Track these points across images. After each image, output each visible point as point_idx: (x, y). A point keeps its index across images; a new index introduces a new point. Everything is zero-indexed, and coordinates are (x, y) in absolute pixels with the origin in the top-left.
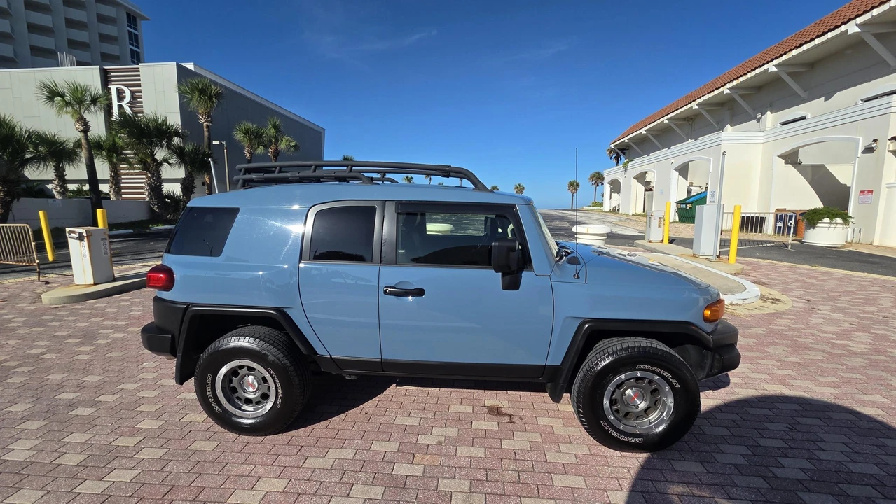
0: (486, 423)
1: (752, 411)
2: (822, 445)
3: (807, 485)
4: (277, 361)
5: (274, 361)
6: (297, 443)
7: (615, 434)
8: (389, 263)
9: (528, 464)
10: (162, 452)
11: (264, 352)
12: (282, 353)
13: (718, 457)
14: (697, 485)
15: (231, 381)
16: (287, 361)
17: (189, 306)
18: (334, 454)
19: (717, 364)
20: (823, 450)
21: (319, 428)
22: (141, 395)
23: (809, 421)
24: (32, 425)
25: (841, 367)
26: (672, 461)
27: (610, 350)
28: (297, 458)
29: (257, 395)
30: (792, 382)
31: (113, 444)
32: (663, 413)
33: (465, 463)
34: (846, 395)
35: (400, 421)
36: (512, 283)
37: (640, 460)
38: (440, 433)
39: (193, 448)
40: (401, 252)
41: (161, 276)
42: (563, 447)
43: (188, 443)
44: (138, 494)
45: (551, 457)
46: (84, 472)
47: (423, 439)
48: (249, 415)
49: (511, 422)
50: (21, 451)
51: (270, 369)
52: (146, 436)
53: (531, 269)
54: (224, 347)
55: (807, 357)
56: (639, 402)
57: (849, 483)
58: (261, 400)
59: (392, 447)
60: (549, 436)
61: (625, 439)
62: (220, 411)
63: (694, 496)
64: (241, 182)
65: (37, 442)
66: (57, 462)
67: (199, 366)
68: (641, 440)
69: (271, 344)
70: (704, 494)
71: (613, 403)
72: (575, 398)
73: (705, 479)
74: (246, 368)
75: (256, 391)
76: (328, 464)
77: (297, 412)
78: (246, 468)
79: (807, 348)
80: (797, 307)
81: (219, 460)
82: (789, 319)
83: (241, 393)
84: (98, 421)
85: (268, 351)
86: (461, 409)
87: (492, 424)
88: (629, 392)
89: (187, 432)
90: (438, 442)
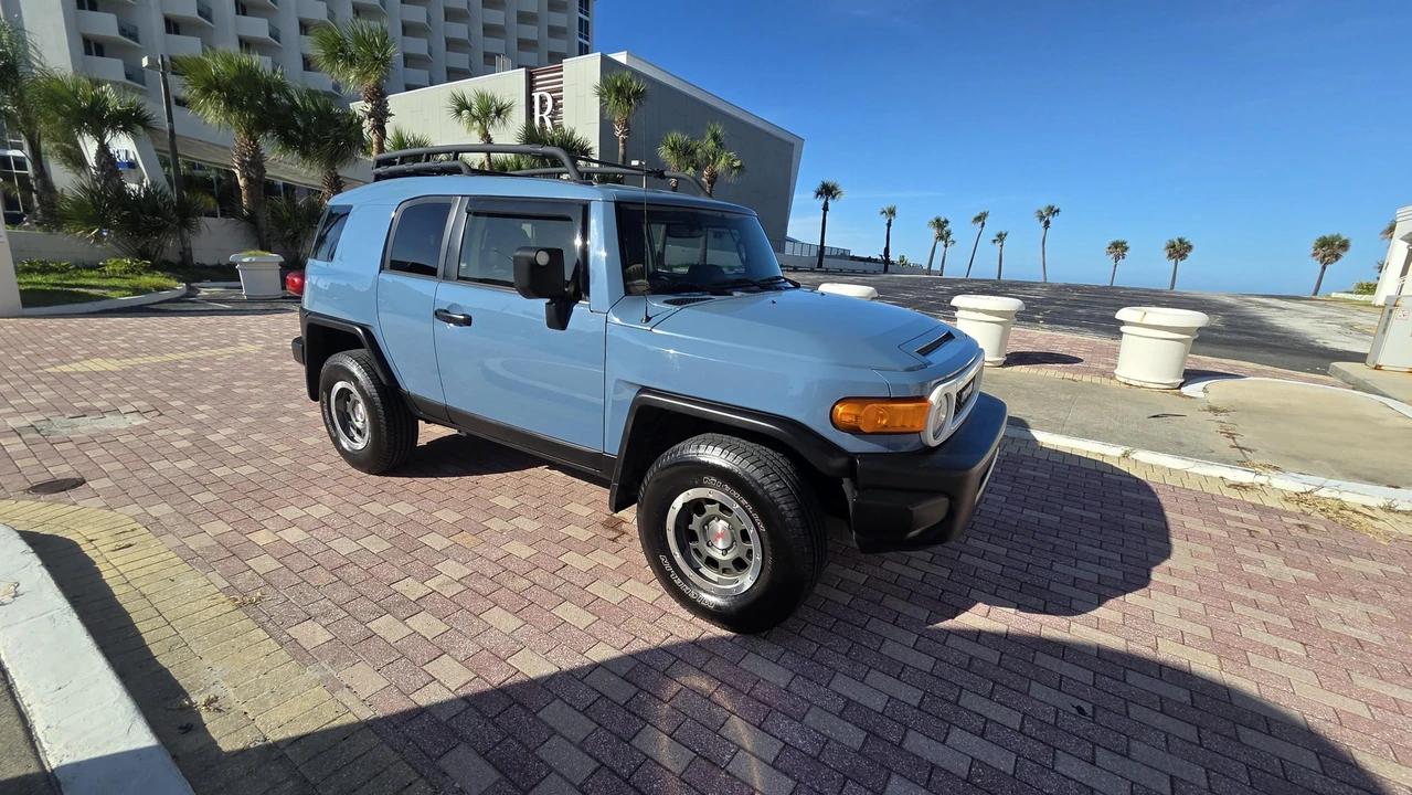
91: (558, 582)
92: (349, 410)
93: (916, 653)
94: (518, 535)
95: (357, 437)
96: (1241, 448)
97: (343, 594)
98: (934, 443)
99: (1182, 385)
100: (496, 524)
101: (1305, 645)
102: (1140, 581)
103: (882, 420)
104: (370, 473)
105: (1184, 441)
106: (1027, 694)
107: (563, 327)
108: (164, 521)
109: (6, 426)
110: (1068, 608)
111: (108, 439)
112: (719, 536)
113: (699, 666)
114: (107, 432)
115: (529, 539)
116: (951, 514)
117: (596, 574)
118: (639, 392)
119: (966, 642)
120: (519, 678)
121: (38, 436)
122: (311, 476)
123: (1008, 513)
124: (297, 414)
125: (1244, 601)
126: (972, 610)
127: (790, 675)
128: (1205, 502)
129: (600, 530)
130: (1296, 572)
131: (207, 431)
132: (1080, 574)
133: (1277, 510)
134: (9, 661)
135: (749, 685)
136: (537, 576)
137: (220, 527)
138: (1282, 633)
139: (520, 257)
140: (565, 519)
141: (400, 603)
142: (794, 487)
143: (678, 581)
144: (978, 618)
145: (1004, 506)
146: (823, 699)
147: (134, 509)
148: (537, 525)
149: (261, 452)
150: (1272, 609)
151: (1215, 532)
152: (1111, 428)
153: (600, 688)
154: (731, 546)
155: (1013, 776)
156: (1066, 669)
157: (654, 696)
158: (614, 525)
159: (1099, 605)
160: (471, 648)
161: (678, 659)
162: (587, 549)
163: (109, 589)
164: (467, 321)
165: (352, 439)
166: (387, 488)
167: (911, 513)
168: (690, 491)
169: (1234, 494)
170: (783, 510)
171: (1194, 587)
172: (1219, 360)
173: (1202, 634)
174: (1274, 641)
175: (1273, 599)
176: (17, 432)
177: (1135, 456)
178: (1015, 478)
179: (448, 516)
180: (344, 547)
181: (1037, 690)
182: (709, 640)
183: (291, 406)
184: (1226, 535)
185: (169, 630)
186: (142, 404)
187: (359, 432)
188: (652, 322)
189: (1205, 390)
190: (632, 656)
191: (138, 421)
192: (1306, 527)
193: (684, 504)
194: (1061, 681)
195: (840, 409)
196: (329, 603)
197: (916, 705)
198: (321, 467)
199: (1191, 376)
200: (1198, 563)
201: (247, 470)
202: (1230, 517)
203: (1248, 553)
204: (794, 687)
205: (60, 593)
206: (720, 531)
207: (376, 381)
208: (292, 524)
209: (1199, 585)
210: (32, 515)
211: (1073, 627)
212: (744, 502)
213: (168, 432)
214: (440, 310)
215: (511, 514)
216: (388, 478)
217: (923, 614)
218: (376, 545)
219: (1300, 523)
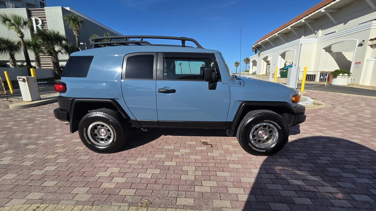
0: (202, 147)
1: (308, 142)
2: (336, 152)
3: (329, 165)
4: (113, 122)
5: (112, 122)
6: (123, 156)
7: (254, 149)
8: (160, 79)
9: (219, 161)
10: (66, 160)
11: (107, 118)
12: (116, 118)
13: (295, 157)
14: (286, 166)
15: (94, 131)
16: (118, 122)
17: (74, 99)
18: (139, 159)
19: (296, 120)
20: (336, 154)
21: (132, 150)
22: (56, 140)
23: (331, 144)
24: (10, 152)
25: (344, 126)
26: (277, 159)
27: (253, 115)
28: (124, 160)
29: (106, 137)
30: (325, 132)
31: (45, 157)
32: (274, 140)
33: (194, 161)
34: (346, 136)
35: (166, 147)
36: (213, 87)
37: (264, 159)
38: (182, 151)
39: (80, 158)
40: (165, 74)
41: (61, 86)
42: (233, 155)
43: (77, 157)
44: (57, 174)
45: (228, 158)
46: (34, 167)
47: (175, 153)
48: (103, 145)
49: (212, 147)
50: (6, 161)
51: (110, 125)
52: (59, 155)
53: (221, 81)
54: (91, 116)
55: (331, 123)
56: (264, 136)
57: (346, 164)
58: (108, 139)
59: (163, 156)
60: (227, 151)
61: (258, 150)
62: (90, 143)
63: (285, 170)
64: (93, 45)
65: (12, 158)
66: (22, 164)
67: (80, 125)
68: (264, 151)
69: (110, 115)
70: (289, 169)
71: (254, 136)
72: (238, 135)
73: (289, 164)
74: (100, 126)
75: (105, 135)
76: (137, 162)
77: (123, 143)
78: (103, 165)
79: (331, 120)
80: (328, 106)
81: (91, 162)
82: (325, 110)
83: (99, 136)
84: (38, 150)
85: (110, 118)
86: (191, 143)
87: (204, 148)
88: (260, 132)
89: (77, 153)
90: (182, 154)
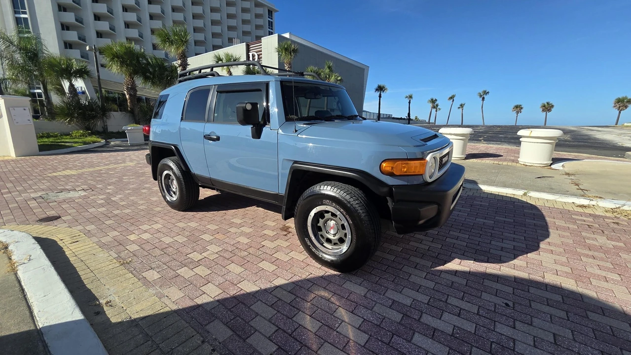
91: (260, 253)
92: (170, 184)
93: (426, 281)
94: (242, 234)
95: (173, 195)
96: (582, 190)
97: (166, 259)
98: (430, 180)
99: (551, 164)
100: (233, 230)
101: (620, 275)
102: (535, 248)
103: (404, 169)
104: (179, 210)
105: (553, 187)
106: (481, 298)
107: (259, 138)
108: (93, 232)
109: (30, 196)
110: (499, 260)
111: (71, 201)
112: (331, 228)
113: (324, 286)
114: (70, 198)
115: (248, 236)
116: (439, 213)
117: (277, 249)
118: (293, 163)
119: (450, 276)
120: (242, 292)
121: (43, 200)
122: (154, 213)
123: (469, 220)
124: (149, 189)
125: (587, 256)
126: (454, 261)
127: (366, 290)
128: (565, 214)
129: (279, 231)
130: (613, 243)
131: (111, 196)
132: (504, 245)
133: (602, 216)
134: (25, 286)
135: (347, 295)
136: (251, 250)
137: (116, 233)
138: (608, 270)
139: (239, 107)
140: (264, 227)
141: (191, 262)
142: (364, 203)
143: (314, 250)
144: (455, 265)
145: (467, 217)
146: (382, 301)
147: (80, 227)
148: (251, 230)
149: (134, 204)
150: (602, 259)
151: (571, 226)
152: (517, 183)
153: (279, 296)
154: (337, 232)
155: (475, 333)
156: (498, 286)
157: (303, 299)
158: (286, 229)
159: (515, 259)
160: (221, 280)
161: (314, 284)
162: (273, 239)
163: (68, 258)
164: (218, 139)
165: (171, 196)
166: (186, 216)
167: (420, 211)
168: (317, 208)
169: (580, 210)
170: (360, 213)
171: (562, 250)
172: (570, 153)
173: (567, 271)
174: (604, 274)
175: (603, 255)
176: (35, 199)
177: (529, 195)
178: (472, 205)
179: (212, 227)
180: (167, 240)
181: (485, 296)
182: (329, 276)
183: (147, 186)
184: (577, 227)
185: (92, 274)
186: (85, 187)
187: (174, 193)
188: (298, 132)
189: (563, 166)
190: (293, 283)
191: (83, 193)
192: (617, 223)
193: (315, 214)
194: (497, 292)
195: (384, 165)
196: (160, 263)
197: (426, 303)
198: (159, 209)
199: (555, 160)
200: (563, 240)
201: (127, 211)
202: (578, 220)
203: (588, 235)
204: (368, 295)
205: (47, 259)
206: (332, 226)
207: (181, 170)
208: (146, 232)
209: (564, 249)
210: (39, 230)
211: (502, 268)
212: (342, 210)
213: (95, 197)
214: (206, 135)
215: (241, 226)
216: (187, 213)
217: (429, 264)
218: (181, 239)
219: (614, 221)
